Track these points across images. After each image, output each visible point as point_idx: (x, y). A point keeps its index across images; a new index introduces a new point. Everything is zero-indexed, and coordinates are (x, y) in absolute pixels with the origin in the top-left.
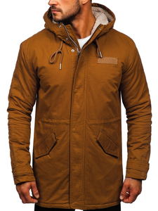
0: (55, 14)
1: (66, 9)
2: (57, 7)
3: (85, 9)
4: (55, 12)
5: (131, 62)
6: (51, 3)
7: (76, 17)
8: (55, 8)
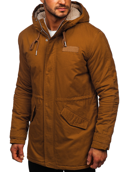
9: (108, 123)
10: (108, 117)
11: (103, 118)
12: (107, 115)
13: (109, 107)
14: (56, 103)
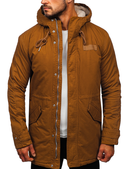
0: (46, 11)
1: (55, 7)
2: (49, 5)
3: (70, 6)
4: (47, 9)
5: (105, 48)
6: (43, 2)
7: (63, 13)
8: (47, 6)
9: (116, 117)
10: (116, 111)
11: (112, 113)
12: (115, 110)
13: (117, 101)
14: (80, 101)
